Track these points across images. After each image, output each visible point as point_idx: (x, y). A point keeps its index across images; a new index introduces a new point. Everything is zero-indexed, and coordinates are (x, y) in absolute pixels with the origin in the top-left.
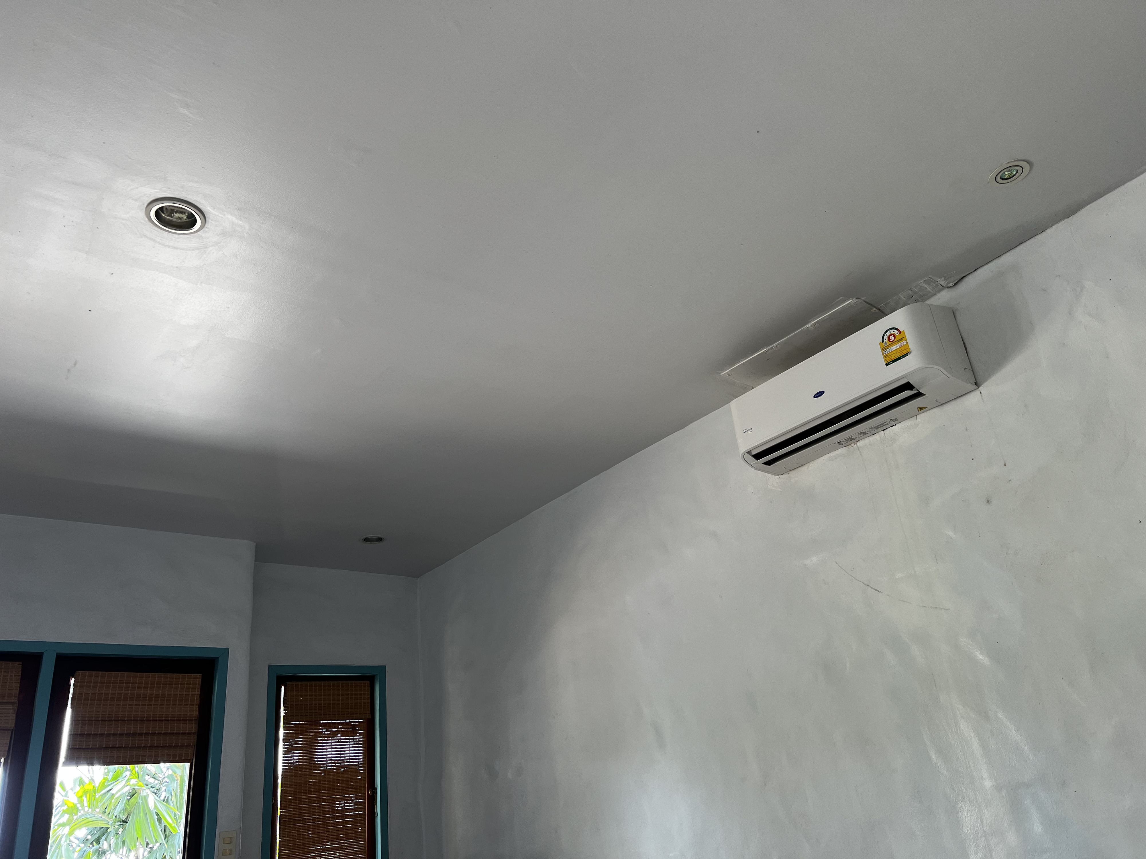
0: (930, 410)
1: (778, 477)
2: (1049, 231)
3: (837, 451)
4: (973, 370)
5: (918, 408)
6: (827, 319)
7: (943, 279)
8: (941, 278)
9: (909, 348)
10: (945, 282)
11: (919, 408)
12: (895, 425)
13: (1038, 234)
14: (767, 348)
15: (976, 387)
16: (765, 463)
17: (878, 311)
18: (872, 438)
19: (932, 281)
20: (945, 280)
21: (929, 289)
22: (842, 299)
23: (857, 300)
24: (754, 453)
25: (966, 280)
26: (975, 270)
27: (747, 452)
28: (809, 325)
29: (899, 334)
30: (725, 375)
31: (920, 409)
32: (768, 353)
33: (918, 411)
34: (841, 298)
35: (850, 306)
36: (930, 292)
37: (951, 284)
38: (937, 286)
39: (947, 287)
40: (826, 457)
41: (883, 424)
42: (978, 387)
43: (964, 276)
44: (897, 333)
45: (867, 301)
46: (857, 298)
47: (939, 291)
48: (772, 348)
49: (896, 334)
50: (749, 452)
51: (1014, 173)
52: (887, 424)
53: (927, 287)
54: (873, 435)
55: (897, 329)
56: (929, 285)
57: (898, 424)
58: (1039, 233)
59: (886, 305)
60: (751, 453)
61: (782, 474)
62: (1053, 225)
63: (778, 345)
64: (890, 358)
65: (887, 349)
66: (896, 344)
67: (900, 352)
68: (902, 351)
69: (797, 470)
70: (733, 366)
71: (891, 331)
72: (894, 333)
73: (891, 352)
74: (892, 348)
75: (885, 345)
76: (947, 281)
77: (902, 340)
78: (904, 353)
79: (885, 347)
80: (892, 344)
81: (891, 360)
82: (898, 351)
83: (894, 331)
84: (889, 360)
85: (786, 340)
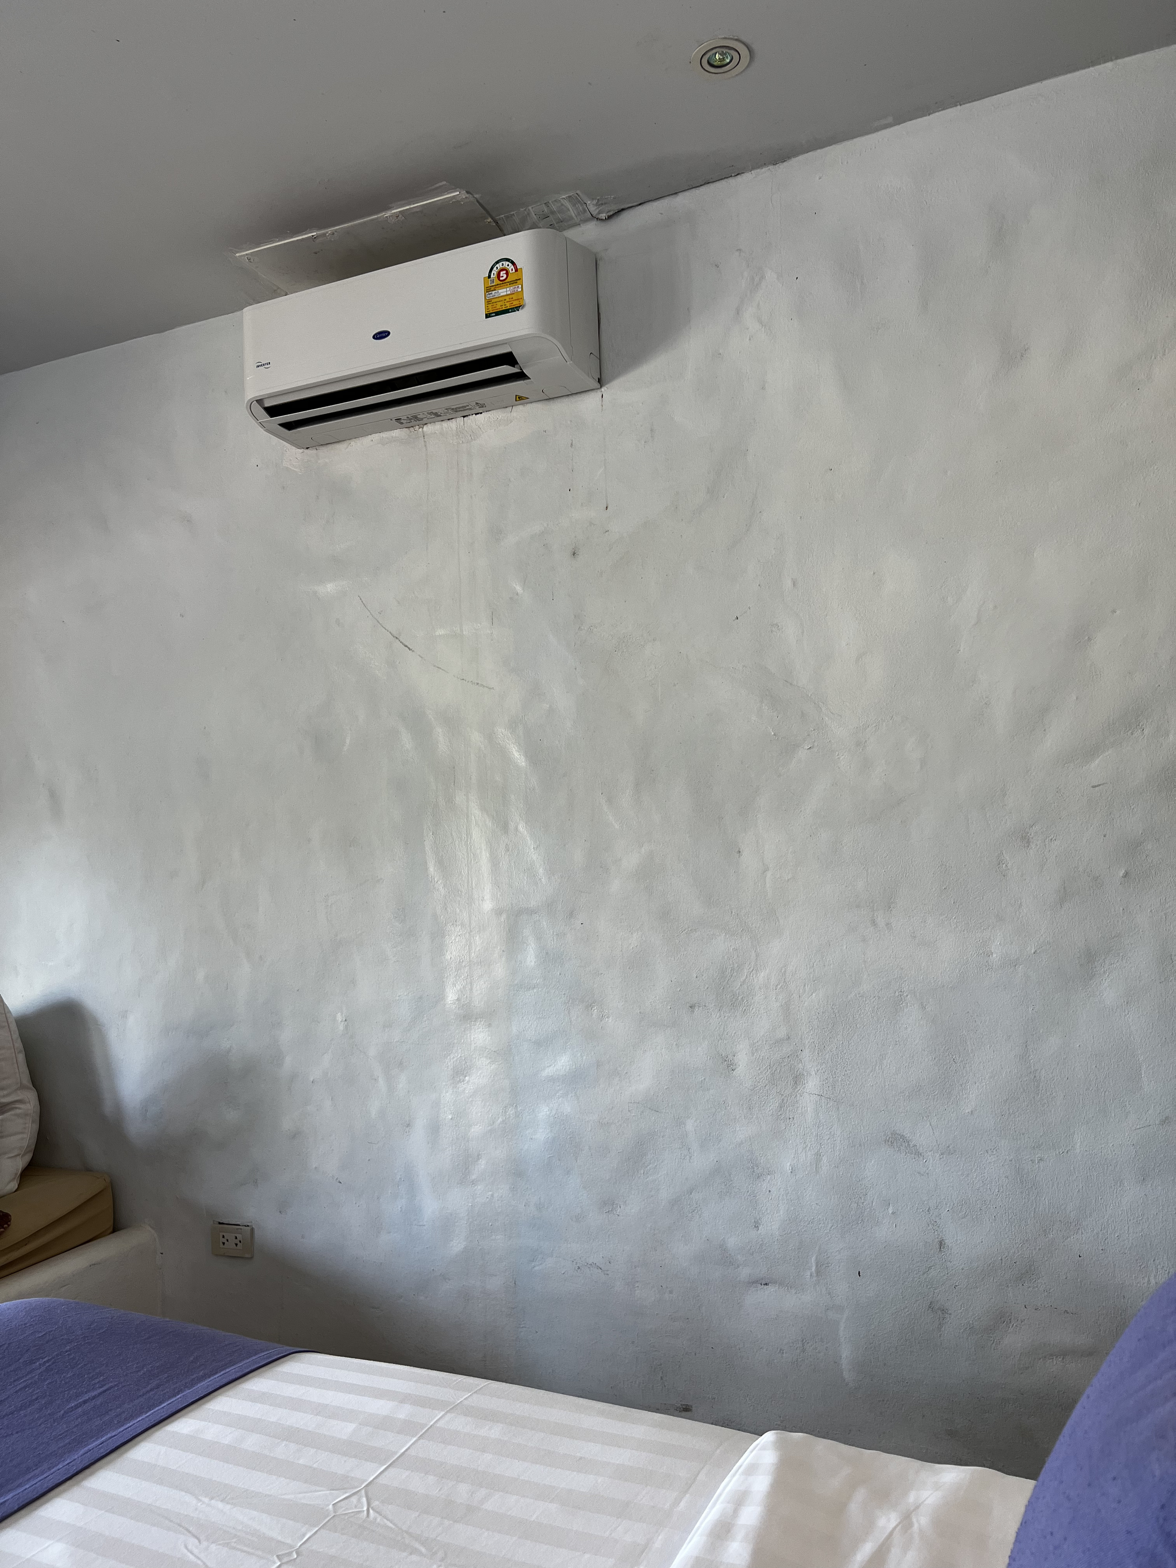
0: (531, 403)
1: (301, 450)
2: (747, 177)
3: (393, 431)
4: (600, 359)
5: (516, 396)
6: (417, 212)
7: (595, 203)
8: (593, 199)
9: (522, 298)
10: (596, 209)
12: (481, 413)
13: (731, 176)
14: (318, 233)
15: (597, 385)
16: (282, 425)
17: (494, 224)
18: (445, 424)
19: (579, 202)
20: (597, 205)
21: (572, 212)
22: (445, 185)
23: (467, 196)
24: (268, 404)
25: (625, 215)
26: (640, 204)
27: (256, 401)
28: (388, 214)
29: (514, 271)
30: (243, 258)
32: (318, 241)
33: (516, 401)
34: (444, 183)
35: (455, 203)
36: (573, 218)
37: (603, 216)
38: (585, 211)
39: (597, 219)
40: (376, 437)
41: (465, 407)
42: (601, 387)
43: (623, 207)
44: (512, 270)
45: (481, 201)
46: (468, 192)
47: (586, 221)
48: (324, 235)
49: (510, 270)
50: (260, 401)
51: (728, 61)
52: (470, 409)
53: (570, 209)
54: (448, 420)
55: (513, 263)
56: (574, 205)
57: (485, 413)
58: (733, 175)
59: (507, 217)
60: (263, 404)
61: (307, 448)
62: (753, 169)
63: (336, 233)
64: (493, 307)
65: (492, 291)
66: (506, 286)
67: (510, 301)
68: (513, 301)
69: (330, 446)
70: (258, 245)
71: (504, 263)
72: (508, 267)
73: (496, 298)
74: (500, 291)
75: (491, 284)
76: (600, 209)
77: (517, 282)
78: (515, 305)
79: (491, 287)
80: (502, 285)
81: (494, 310)
82: (507, 298)
83: (508, 265)
84: (493, 309)
85: (349, 227)
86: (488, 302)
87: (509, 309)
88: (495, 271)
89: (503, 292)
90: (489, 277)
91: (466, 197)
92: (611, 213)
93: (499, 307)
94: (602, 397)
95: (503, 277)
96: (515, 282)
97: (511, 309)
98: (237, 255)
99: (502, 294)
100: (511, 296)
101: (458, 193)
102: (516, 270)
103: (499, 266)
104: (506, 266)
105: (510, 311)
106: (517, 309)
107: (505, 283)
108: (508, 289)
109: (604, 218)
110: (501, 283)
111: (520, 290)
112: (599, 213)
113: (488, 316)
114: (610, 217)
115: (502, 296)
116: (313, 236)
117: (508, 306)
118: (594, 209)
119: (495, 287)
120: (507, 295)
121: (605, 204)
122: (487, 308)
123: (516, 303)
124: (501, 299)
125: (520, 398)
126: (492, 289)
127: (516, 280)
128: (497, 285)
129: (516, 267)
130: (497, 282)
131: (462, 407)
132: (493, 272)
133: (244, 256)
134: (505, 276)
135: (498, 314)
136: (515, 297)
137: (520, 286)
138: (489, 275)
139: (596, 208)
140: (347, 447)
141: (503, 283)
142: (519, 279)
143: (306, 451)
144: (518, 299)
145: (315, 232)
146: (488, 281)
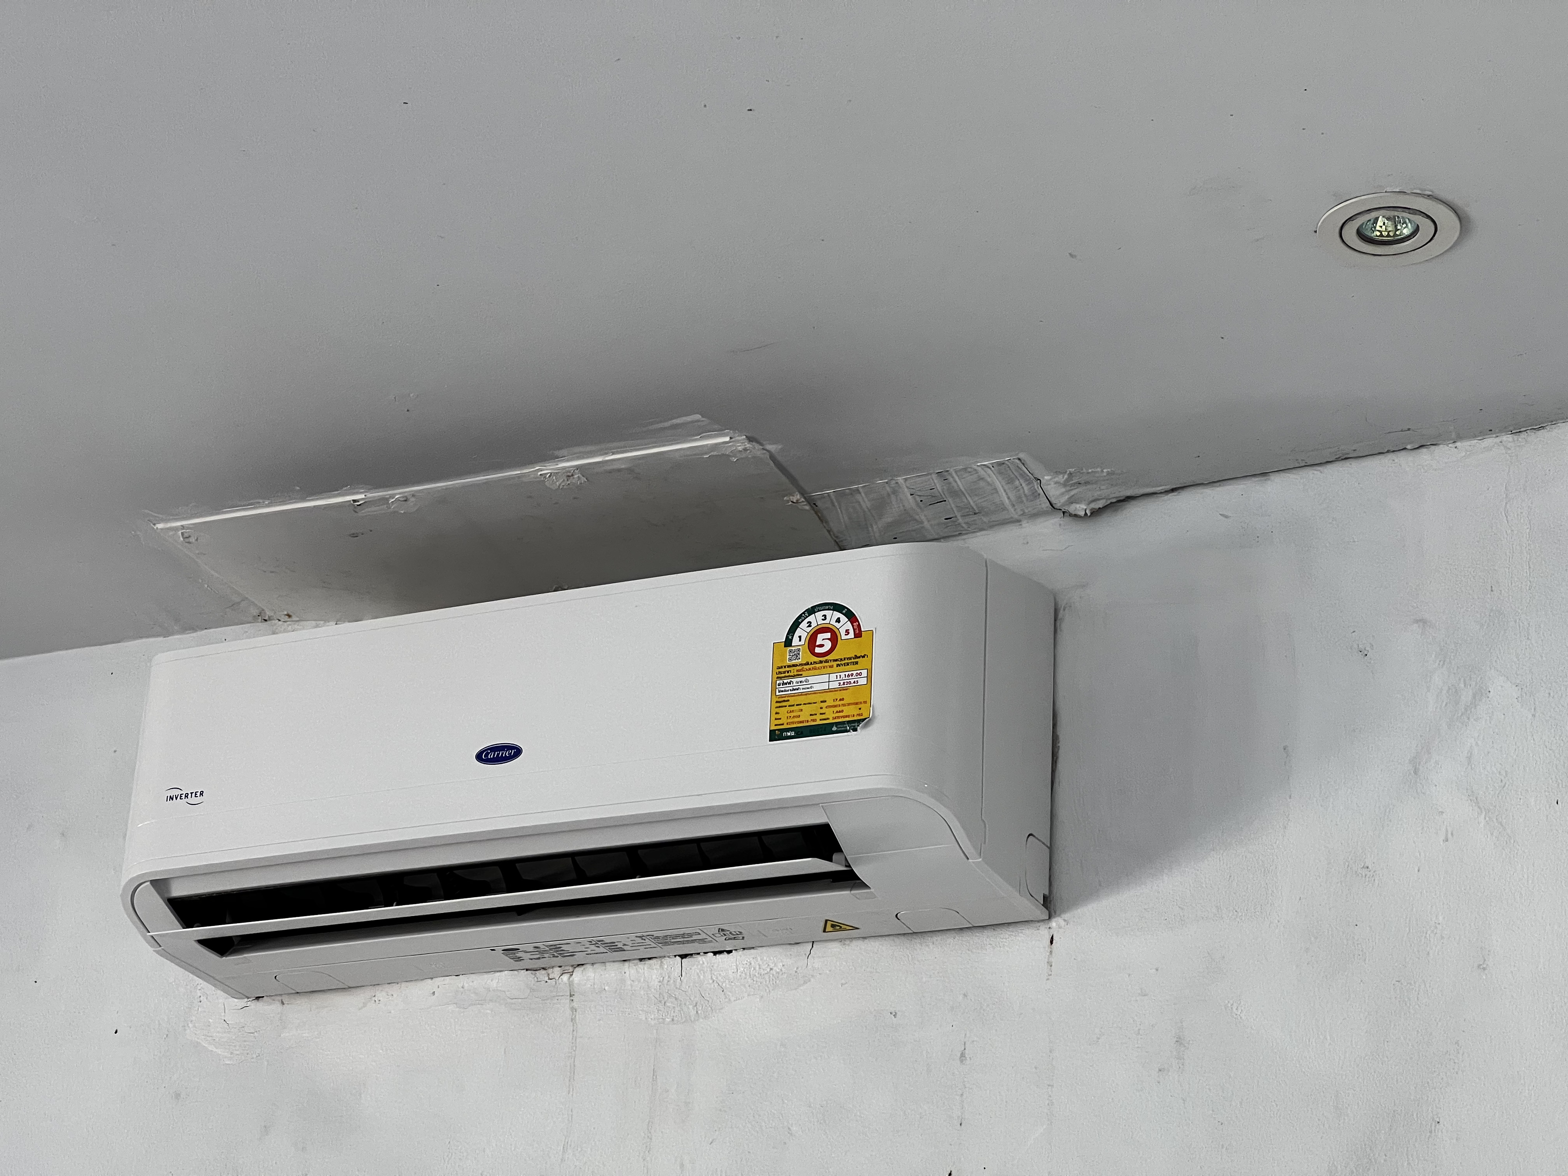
0: (864, 938)
1: (243, 1002)
2: (1444, 454)
3: (490, 975)
4: (1051, 848)
5: (826, 921)
6: (619, 470)
7: (1062, 481)
8: (1057, 473)
9: (867, 702)
10: (1063, 494)
11: (829, 923)
12: (729, 952)
13: (1405, 449)
14: (369, 495)
15: (1041, 913)
16: (206, 943)
17: (807, 508)
18: (632, 971)
19: (1023, 475)
20: (1065, 485)
21: (1004, 495)
22: (698, 421)
23: (748, 445)
24: (179, 890)
25: (1133, 510)
26: (1173, 490)
27: (154, 883)
28: (547, 469)
29: (852, 635)
30: (171, 533)
31: (833, 926)
32: (363, 512)
33: (824, 931)
34: (698, 417)
35: (719, 458)
36: (1004, 509)
37: (1080, 508)
38: (1035, 495)
39: (1064, 513)
40: (444, 985)
41: (690, 935)
42: (1050, 917)
43: (1129, 493)
44: (847, 632)
45: (779, 458)
46: (750, 439)
47: (1035, 515)
48: (384, 500)
49: (843, 632)
50: (160, 884)
51: (1406, 232)
52: (703, 941)
53: (998, 485)
54: (641, 960)
55: (851, 616)
56: (1010, 481)
57: (741, 952)
58: (1409, 447)
59: (842, 494)
60: (168, 890)
61: (258, 998)
62: (1459, 438)
63: (413, 499)
64: (792, 715)
65: (794, 676)
66: (829, 670)
67: (835, 706)
68: (844, 705)
69: (319, 999)
70: (217, 511)
71: (828, 613)
72: (837, 625)
73: (801, 694)
74: (812, 680)
75: (790, 660)
76: (1072, 493)
77: (857, 663)
78: (846, 716)
79: (789, 666)
80: (818, 666)
81: (793, 723)
82: (830, 698)
83: (838, 620)
84: (789, 721)
85: (447, 489)
86: (780, 702)
87: (832, 724)
88: (803, 631)
89: (818, 682)
90: (788, 643)
91: (745, 450)
92: (1100, 504)
93: (805, 717)
94: (1052, 942)
95: (822, 646)
96: (854, 660)
97: (837, 724)
98: (160, 526)
99: (816, 687)
100: (839, 695)
101: (727, 439)
102: (858, 634)
103: (816, 619)
104: (833, 622)
105: (834, 729)
106: (852, 725)
107: (826, 661)
108: (833, 677)
109: (1082, 513)
110: (817, 659)
111: (863, 681)
112: (1072, 501)
113: (776, 735)
114: (1096, 513)
115: (815, 692)
116: (354, 501)
117: (831, 717)
118: (1058, 493)
119: (800, 670)
120: (830, 690)
121: (1087, 483)
122: (776, 716)
123: (851, 713)
124: (811, 699)
125: (837, 927)
126: (793, 672)
127: (856, 657)
128: (807, 664)
129: (859, 625)
130: (805, 656)
131: (683, 935)
132: (798, 632)
133: (176, 529)
134: (828, 645)
135: (802, 732)
136: (848, 697)
137: (864, 673)
138: (787, 637)
139: (1063, 490)
140: (365, 1005)
141: (821, 662)
142: (863, 657)
143: (254, 1005)
144: (857, 704)
145: (362, 493)
146: (783, 655)
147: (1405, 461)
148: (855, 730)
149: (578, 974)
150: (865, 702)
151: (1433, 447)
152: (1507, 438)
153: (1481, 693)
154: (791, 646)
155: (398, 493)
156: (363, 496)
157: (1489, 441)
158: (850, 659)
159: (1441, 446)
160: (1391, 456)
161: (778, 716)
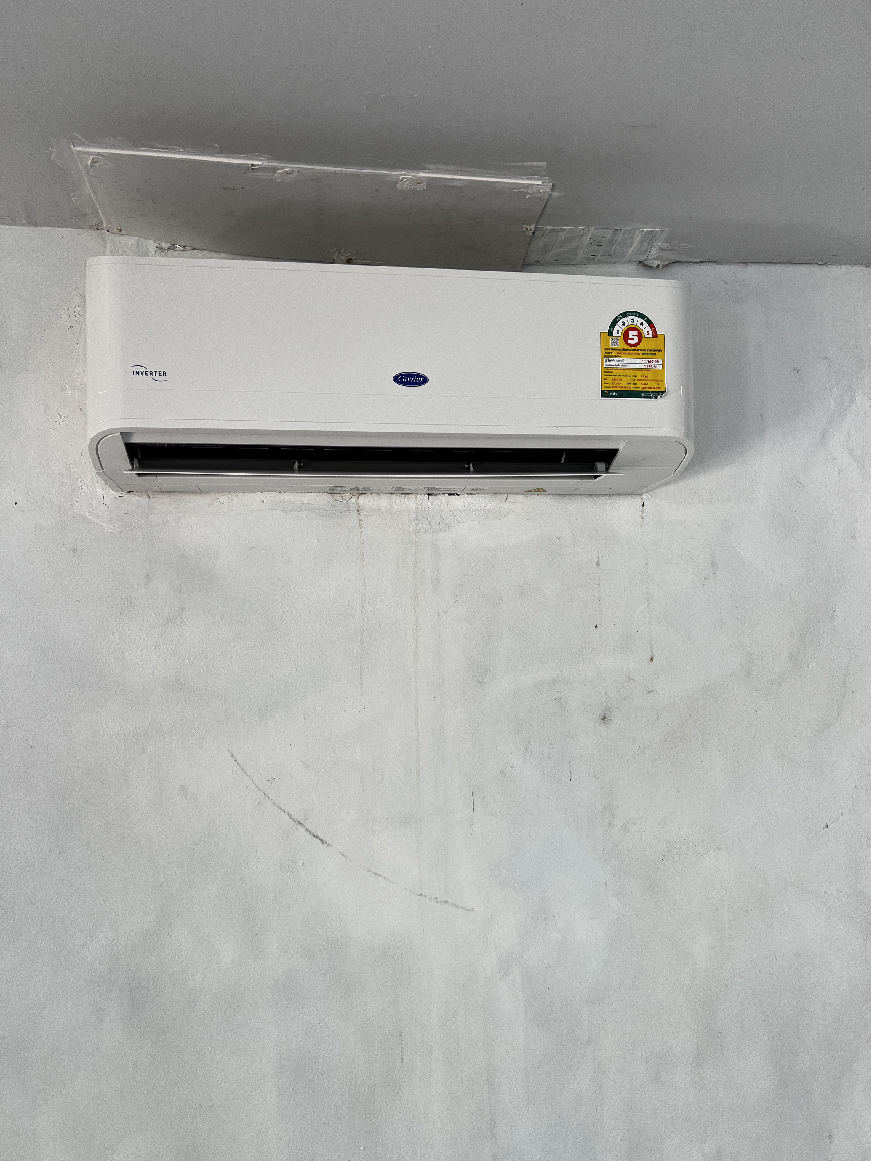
7: (662, 248)
8: (667, 243)
17: (531, 234)
21: (633, 248)
27: (121, 432)
29: (651, 335)
34: (541, 164)
36: (625, 256)
37: (654, 263)
38: (645, 251)
42: (642, 493)
44: (648, 333)
46: (550, 186)
48: (275, 169)
49: (645, 332)
53: (635, 243)
54: (405, 495)
55: (650, 323)
56: (643, 242)
59: (552, 231)
61: (131, 493)
64: (615, 382)
65: (615, 357)
66: (637, 356)
67: (643, 380)
68: (648, 380)
69: (176, 497)
71: (636, 318)
72: (641, 326)
73: (621, 369)
74: (627, 361)
75: (612, 345)
77: (655, 354)
78: (650, 388)
79: (612, 349)
80: (630, 352)
81: (616, 387)
82: (639, 374)
83: (642, 324)
84: (615, 385)
85: (324, 172)
86: (607, 372)
87: (642, 392)
88: (619, 328)
89: (632, 362)
90: (610, 333)
91: (543, 191)
92: (664, 263)
93: (624, 384)
94: (643, 506)
95: (632, 339)
96: (653, 352)
97: (645, 392)
98: (79, 149)
99: (630, 366)
100: (645, 373)
101: (541, 183)
102: (655, 335)
103: (628, 321)
104: (639, 325)
106: (653, 394)
107: (635, 350)
108: (640, 361)
109: (655, 266)
110: (630, 348)
111: (659, 367)
112: (655, 259)
113: (605, 394)
114: (658, 267)
115: (629, 369)
116: (253, 165)
117: (640, 386)
118: (655, 253)
119: (620, 353)
120: (638, 369)
121: (674, 250)
122: (604, 381)
123: (653, 386)
124: (627, 373)
125: (538, 490)
126: (615, 353)
127: (654, 350)
128: (623, 350)
129: (655, 330)
130: (621, 345)
132: (616, 328)
133: (90, 154)
134: (636, 340)
135: (623, 394)
136: (651, 376)
137: (660, 361)
138: (609, 330)
140: (212, 504)
141: (632, 350)
142: (659, 351)
143: (126, 496)
144: (656, 381)
145: (261, 160)
146: (607, 341)
147: (816, 269)
148: (656, 398)
149: (362, 500)
150: (662, 381)
151: (829, 266)
152: (863, 268)
153: (852, 400)
154: (612, 336)
155: (288, 167)
156: (260, 163)
157: (855, 268)
158: (651, 351)
159: (833, 266)
160: (809, 266)
161: (606, 381)
